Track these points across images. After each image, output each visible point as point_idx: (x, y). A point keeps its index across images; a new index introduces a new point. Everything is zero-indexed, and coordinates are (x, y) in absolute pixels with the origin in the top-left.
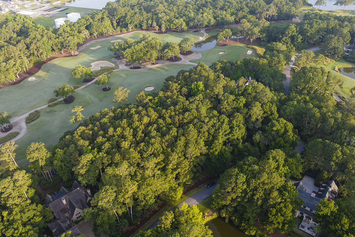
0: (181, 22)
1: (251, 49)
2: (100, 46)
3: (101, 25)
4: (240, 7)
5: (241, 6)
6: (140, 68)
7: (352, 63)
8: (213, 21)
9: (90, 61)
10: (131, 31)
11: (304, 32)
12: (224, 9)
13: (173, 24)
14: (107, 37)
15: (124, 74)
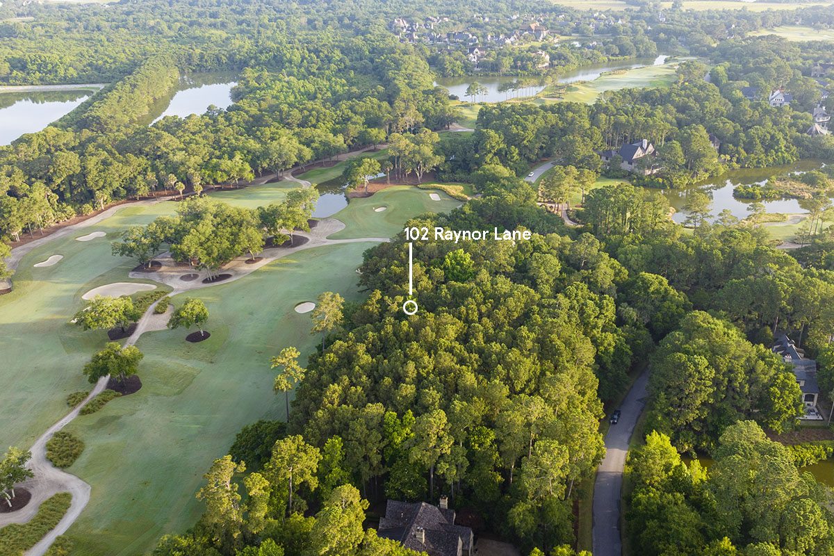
0: (237, 164)
1: (433, 192)
2: (59, 258)
3: (31, 202)
4: (342, 117)
5: (343, 113)
6: (228, 276)
7: (621, 178)
8: (308, 153)
9: (74, 293)
10: (106, 209)
11: (516, 141)
12: (310, 124)
13: (221, 171)
14: (48, 234)
15: (209, 296)
